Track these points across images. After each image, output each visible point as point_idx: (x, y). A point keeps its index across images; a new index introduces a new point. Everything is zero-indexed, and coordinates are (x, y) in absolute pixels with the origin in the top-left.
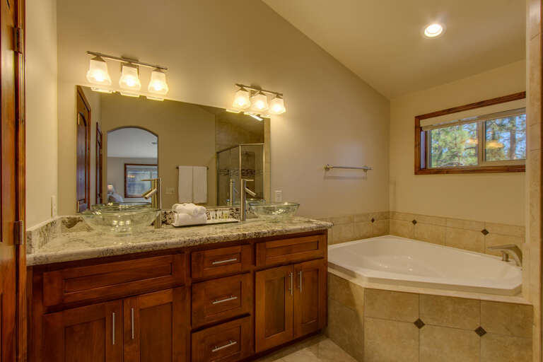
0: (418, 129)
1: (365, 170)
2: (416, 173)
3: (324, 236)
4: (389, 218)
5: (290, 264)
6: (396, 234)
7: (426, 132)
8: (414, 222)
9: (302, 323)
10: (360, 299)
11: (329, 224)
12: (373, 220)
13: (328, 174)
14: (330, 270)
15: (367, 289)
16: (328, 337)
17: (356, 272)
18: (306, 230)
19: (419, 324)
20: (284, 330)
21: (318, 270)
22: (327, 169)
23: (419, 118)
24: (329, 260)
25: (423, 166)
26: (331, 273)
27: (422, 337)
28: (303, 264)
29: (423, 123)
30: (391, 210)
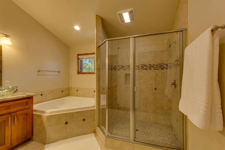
0: (78, 59)
1: (59, 72)
2: (78, 74)
3: (31, 99)
4: (69, 90)
5: (9, 113)
6: (72, 95)
7: (81, 60)
8: (77, 91)
9: (17, 138)
10: (45, 121)
11: (34, 94)
12: (62, 91)
13: (39, 73)
14: (34, 113)
15: (47, 116)
16: (33, 141)
17: (45, 111)
18: (19, 98)
19: (66, 123)
20: (5, 144)
21: (27, 114)
22: (39, 71)
23: (78, 55)
24: (34, 109)
25: (80, 71)
26: (35, 114)
27: (67, 127)
28: (17, 112)
29: (80, 57)
30: (70, 87)
